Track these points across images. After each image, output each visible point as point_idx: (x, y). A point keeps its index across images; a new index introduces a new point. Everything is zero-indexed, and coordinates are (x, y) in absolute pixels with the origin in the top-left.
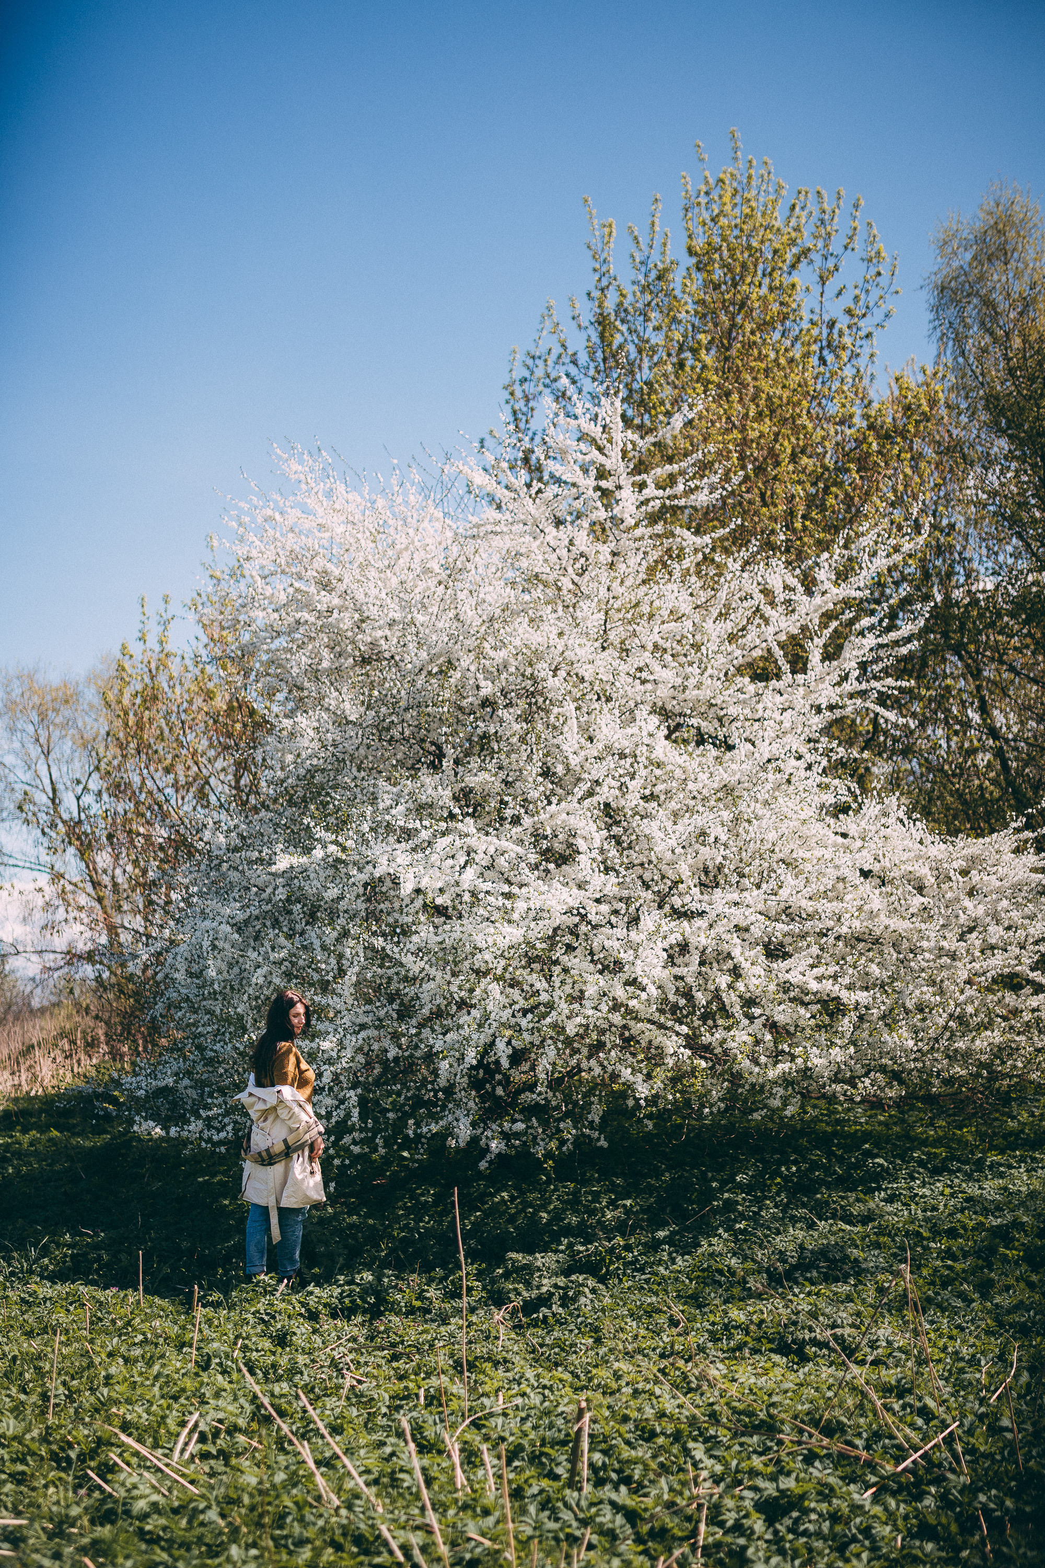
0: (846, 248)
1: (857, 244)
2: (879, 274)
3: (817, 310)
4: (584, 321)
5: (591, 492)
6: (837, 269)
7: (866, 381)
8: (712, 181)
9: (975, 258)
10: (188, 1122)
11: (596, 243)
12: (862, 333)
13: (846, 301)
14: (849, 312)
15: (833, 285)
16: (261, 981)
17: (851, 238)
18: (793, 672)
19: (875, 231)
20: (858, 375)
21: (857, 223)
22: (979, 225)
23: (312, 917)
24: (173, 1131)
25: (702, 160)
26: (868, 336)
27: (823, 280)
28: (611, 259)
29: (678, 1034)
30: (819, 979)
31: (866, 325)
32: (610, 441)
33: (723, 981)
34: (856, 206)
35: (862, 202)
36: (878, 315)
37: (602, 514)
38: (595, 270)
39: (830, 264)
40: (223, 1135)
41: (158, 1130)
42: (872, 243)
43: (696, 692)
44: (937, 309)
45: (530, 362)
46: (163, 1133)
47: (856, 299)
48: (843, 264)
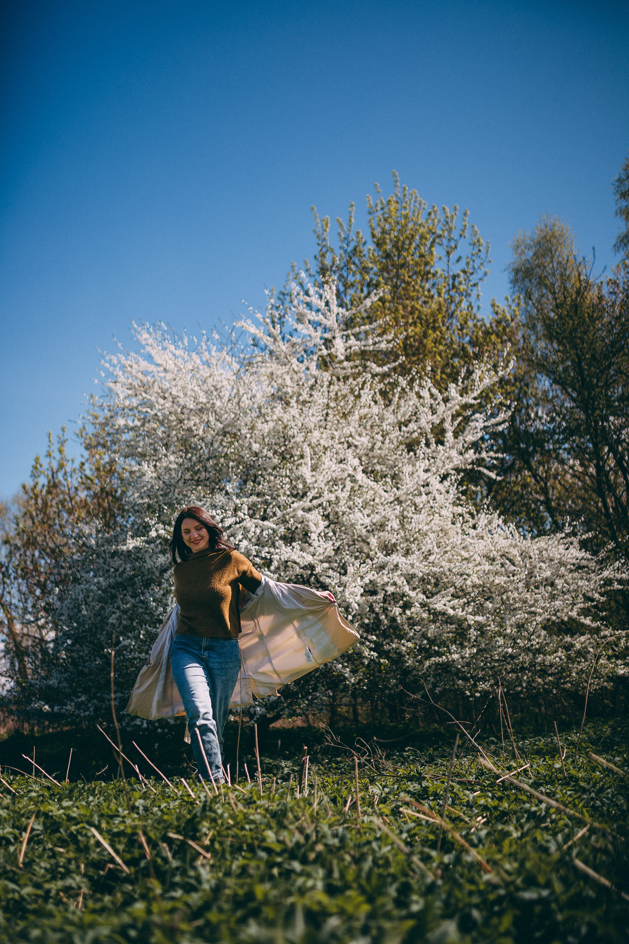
0: (461, 236)
1: (467, 234)
2: (480, 250)
3: (446, 269)
4: (313, 272)
5: (318, 339)
6: (456, 247)
7: (475, 310)
8: (384, 202)
9: (534, 254)
10: (66, 705)
11: (319, 230)
12: (472, 283)
13: (462, 265)
14: (464, 272)
15: (454, 256)
16: (114, 621)
17: (463, 231)
18: (437, 443)
19: (476, 229)
20: (470, 306)
21: (466, 223)
22: (536, 237)
23: (147, 584)
24: (56, 709)
25: (378, 192)
26: (475, 285)
27: (448, 253)
28: (328, 238)
29: (370, 641)
30: (453, 608)
31: (474, 279)
32: (329, 311)
33: (397, 611)
34: (465, 214)
35: (469, 213)
36: (480, 274)
37: (325, 352)
38: (319, 244)
39: (453, 244)
40: (87, 713)
41: (47, 707)
42: (475, 236)
43: (379, 452)
44: (514, 282)
45: (281, 297)
46: (50, 710)
47: (468, 263)
48: (459, 245)
